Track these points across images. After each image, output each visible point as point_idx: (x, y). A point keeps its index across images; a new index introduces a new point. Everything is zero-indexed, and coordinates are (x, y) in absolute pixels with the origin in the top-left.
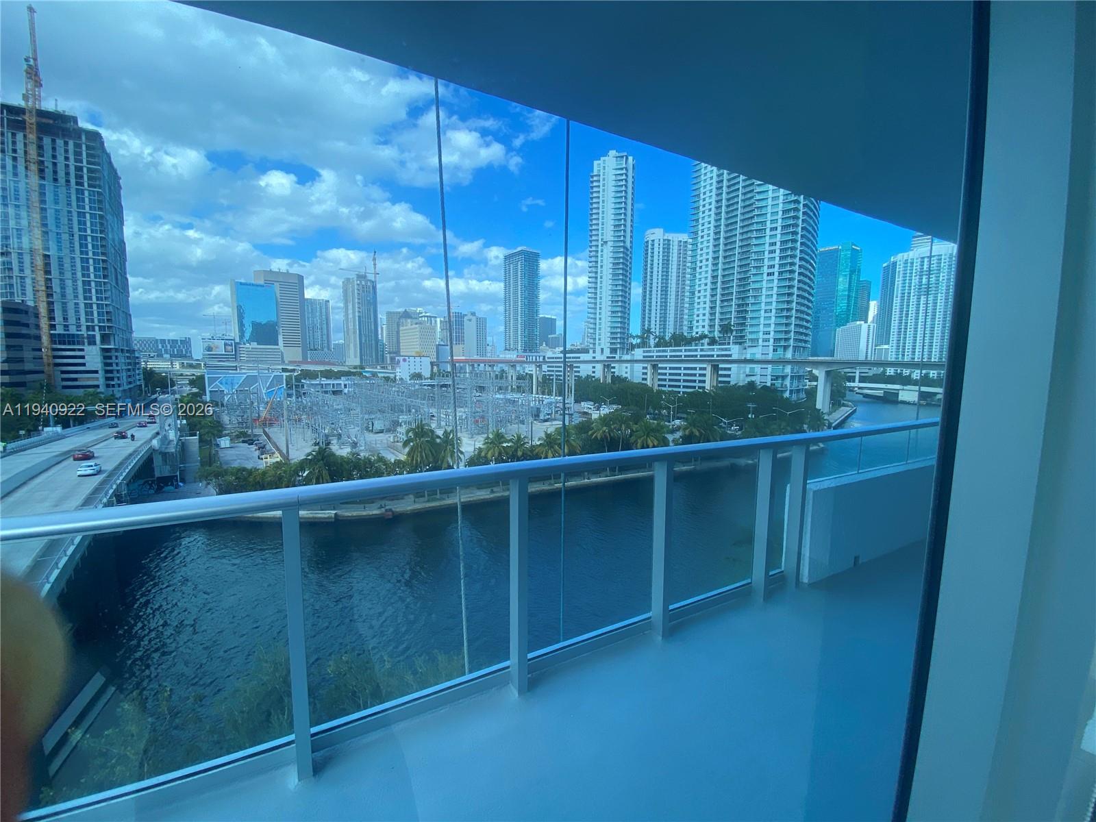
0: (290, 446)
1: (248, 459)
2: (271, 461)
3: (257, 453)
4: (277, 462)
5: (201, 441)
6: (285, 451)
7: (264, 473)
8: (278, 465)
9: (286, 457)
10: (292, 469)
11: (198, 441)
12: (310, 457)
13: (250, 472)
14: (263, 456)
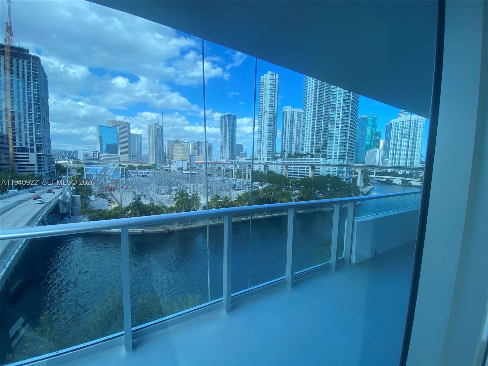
0: (122, 200)
1: (103, 205)
2: (113, 206)
3: (107, 203)
4: (116, 207)
5: (81, 197)
6: (120, 202)
7: (110, 212)
8: (117, 208)
9: (120, 205)
10: (123, 210)
11: (80, 197)
12: (131, 205)
13: (104, 211)
14: (110, 204)
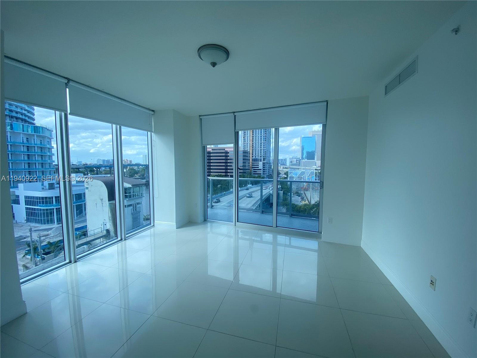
0: (312, 199)
1: (297, 201)
2: (303, 203)
3: (301, 200)
4: (305, 204)
5: (284, 193)
6: (310, 201)
7: (300, 207)
8: (305, 205)
9: (310, 203)
10: (310, 207)
11: (283, 193)
12: (316, 204)
13: (296, 206)
14: (302, 201)
